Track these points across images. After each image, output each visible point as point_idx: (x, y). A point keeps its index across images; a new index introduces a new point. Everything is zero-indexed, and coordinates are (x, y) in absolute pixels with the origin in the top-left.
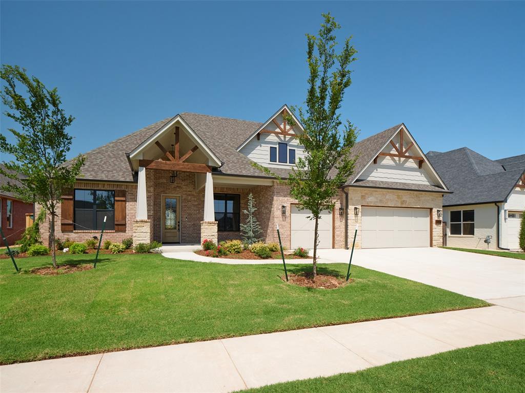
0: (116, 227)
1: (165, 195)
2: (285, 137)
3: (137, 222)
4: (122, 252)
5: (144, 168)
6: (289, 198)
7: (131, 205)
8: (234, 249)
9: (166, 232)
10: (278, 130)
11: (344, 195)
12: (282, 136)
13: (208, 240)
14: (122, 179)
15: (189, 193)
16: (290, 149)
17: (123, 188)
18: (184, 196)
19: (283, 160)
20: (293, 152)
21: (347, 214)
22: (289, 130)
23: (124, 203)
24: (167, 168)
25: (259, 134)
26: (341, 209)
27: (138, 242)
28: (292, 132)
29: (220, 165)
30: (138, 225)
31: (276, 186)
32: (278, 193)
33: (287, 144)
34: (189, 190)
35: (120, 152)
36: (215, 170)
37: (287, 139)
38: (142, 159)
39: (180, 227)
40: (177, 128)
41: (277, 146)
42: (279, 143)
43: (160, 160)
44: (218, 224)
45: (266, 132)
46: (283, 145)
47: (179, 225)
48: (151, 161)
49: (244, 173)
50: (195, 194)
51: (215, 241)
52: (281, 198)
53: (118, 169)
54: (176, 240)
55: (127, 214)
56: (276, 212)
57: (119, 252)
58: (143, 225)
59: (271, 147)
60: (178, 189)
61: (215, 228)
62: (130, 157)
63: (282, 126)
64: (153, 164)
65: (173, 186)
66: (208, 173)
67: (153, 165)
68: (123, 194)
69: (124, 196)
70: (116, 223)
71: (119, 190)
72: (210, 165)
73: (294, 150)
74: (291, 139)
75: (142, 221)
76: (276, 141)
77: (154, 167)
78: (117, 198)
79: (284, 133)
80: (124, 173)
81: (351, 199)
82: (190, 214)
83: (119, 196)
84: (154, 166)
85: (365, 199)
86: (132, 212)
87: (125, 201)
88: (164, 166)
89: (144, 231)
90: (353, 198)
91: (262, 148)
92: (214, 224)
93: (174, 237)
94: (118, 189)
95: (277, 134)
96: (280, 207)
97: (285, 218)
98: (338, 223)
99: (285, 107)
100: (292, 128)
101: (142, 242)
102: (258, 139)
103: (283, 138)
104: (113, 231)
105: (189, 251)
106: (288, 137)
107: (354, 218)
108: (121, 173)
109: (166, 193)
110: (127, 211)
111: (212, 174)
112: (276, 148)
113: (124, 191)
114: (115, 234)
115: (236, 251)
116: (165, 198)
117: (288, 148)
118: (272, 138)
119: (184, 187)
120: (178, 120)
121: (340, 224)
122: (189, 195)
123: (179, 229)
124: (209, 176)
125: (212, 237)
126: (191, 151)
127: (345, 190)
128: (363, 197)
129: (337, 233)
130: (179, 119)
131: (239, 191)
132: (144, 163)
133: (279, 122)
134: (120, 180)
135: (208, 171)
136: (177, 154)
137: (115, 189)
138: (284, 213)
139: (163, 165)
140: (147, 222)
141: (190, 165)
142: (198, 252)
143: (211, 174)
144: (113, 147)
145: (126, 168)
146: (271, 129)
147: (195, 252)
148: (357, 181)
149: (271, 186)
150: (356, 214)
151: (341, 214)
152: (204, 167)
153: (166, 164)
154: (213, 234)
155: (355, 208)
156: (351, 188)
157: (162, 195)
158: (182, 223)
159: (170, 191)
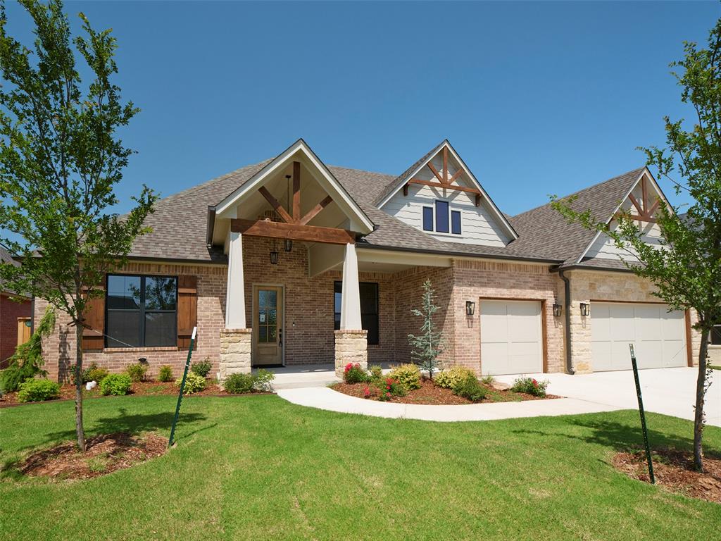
0: (180, 341)
1: (257, 284)
2: (445, 192)
3: (227, 333)
4: (200, 390)
5: (240, 235)
6: (477, 289)
7: (206, 302)
8: (408, 382)
9: (259, 347)
10: (435, 180)
11: (562, 283)
12: (439, 189)
13: (354, 364)
14: (192, 257)
15: (299, 281)
16: (452, 211)
17: (193, 273)
18: (290, 287)
19: (443, 228)
20: (457, 215)
21: (568, 314)
22: (452, 181)
23: (193, 298)
24: (279, 234)
25: (406, 187)
26: (555, 306)
27: (230, 372)
28: (455, 184)
29: (372, 229)
30: (230, 339)
31: (456, 268)
32: (460, 279)
33: (448, 203)
34: (297, 276)
35: (184, 213)
36: (358, 239)
37: (448, 195)
38: (236, 218)
39: (284, 338)
40: (297, 165)
41: (434, 206)
42: (437, 201)
43: (267, 220)
44: (369, 335)
45: (418, 183)
46: (442, 204)
47: (280, 336)
48: (251, 223)
49: (404, 244)
50: (308, 283)
51: (364, 365)
52: (464, 288)
53: (183, 240)
54: (276, 360)
55: (199, 318)
56: (459, 313)
57: (194, 391)
58: (239, 339)
59: (424, 207)
60: (280, 275)
61: (363, 342)
62: (218, 212)
63: (441, 174)
64: (255, 227)
65: (272, 270)
66: (349, 244)
67: (255, 230)
68: (193, 282)
69: (194, 285)
70: (179, 333)
71: (185, 277)
72: (352, 229)
73: (459, 212)
74: (454, 195)
75: (237, 332)
76: (431, 198)
77: (258, 233)
78: (181, 290)
79: (444, 184)
80: (194, 246)
81: (575, 290)
82: (299, 317)
83: (184, 287)
84: (258, 230)
85: (594, 289)
86: (207, 313)
87: (195, 295)
88: (274, 232)
89: (241, 351)
90: (578, 287)
91: (411, 209)
92: (362, 334)
93: (272, 355)
94: (184, 274)
95: (432, 185)
96: (464, 304)
97: (472, 322)
98: (551, 330)
99: (446, 144)
100: (455, 178)
101: (237, 371)
102: (405, 194)
103: (441, 194)
104: (174, 348)
105: (317, 384)
106: (449, 192)
107: (580, 321)
108: (188, 247)
109: (261, 282)
110: (199, 313)
111: (357, 247)
112: (432, 209)
113: (193, 276)
114: (178, 354)
115: (412, 386)
116: (258, 290)
117: (451, 209)
118: (425, 192)
119: (290, 271)
120: (301, 149)
121: (556, 332)
122: (298, 285)
123: (281, 342)
124: (351, 248)
125: (358, 359)
126: (319, 205)
127: (566, 274)
128: (592, 286)
129: (551, 346)
130: (301, 146)
131: (377, 277)
132: (238, 226)
133: (436, 168)
134: (188, 258)
135: (349, 241)
136: (295, 209)
137: (178, 274)
138: (469, 313)
139: (273, 229)
140: (245, 333)
141: (318, 231)
142: (336, 387)
143: (353, 246)
144: (170, 205)
145: (196, 238)
146: (423, 178)
147: (331, 387)
148: (585, 259)
149: (446, 268)
150: (584, 315)
151: (556, 316)
152: (342, 235)
153: (278, 227)
154: (360, 353)
155: (581, 304)
156: (576, 271)
157: (254, 284)
158: (286, 332)
159: (266, 277)
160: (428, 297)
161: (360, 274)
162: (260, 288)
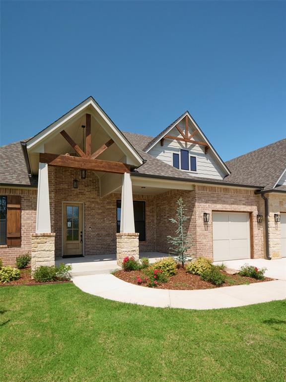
0: (8, 241)
1: (65, 202)
2: (186, 144)
3: (36, 236)
4: (16, 279)
5: (47, 165)
6: (210, 205)
7: (28, 214)
8: (168, 270)
9: (67, 244)
10: (180, 136)
11: (263, 202)
12: (183, 142)
13: (130, 257)
14: (17, 183)
15: (93, 200)
16: (191, 157)
17: (18, 193)
18: (88, 204)
19: (185, 167)
20: (194, 159)
21: (267, 221)
22: (191, 137)
23: (18, 211)
24: (76, 165)
25: (162, 140)
26: (258, 216)
27: (38, 265)
28: (192, 139)
29: (142, 163)
30: (39, 240)
31: (197, 191)
32: (200, 198)
33: (188, 151)
34: (92, 196)
36: (132, 170)
37: (188, 146)
38: (43, 152)
39: (83, 238)
40: (88, 116)
41: (179, 153)
42: (181, 150)
43: (67, 155)
44: (139, 236)
45: (170, 138)
46: (185, 152)
47: (81, 236)
48: (56, 156)
50: (99, 202)
51: (136, 257)
52: (202, 204)
53: (11, 171)
54: (79, 252)
55: (22, 225)
56: (200, 221)
57: (11, 280)
58: (45, 240)
59: (174, 154)
60: (81, 196)
61: (136, 241)
62: (28, 147)
63: (184, 133)
64: (58, 160)
65: (75, 192)
66: (126, 173)
67: (58, 161)
68: (18, 200)
69: (19, 202)
70: (8, 236)
71: (12, 196)
72: (128, 163)
73: (195, 157)
74: (192, 146)
75: (44, 236)
76: (178, 148)
77: (60, 164)
78: (9, 206)
79: (186, 139)
80: (19, 175)
81: (271, 205)
82: (94, 223)
83: (11, 203)
84: (60, 162)
85: (282, 205)
86: (28, 222)
87: (20, 209)
88: (72, 163)
89: (47, 249)
90: (273, 204)
91: (165, 154)
92: (135, 236)
93: (76, 249)
94: (11, 194)
95: (178, 140)
96: (202, 215)
97: (207, 227)
98: (256, 231)
99: (187, 114)
100: (193, 136)
101: (44, 264)
102: (162, 145)
103: (184, 145)
104: (4, 246)
105: (104, 272)
106: (189, 144)
107: (274, 226)
108: (15, 176)
109: (68, 200)
110: (23, 222)
111: (131, 175)
112: (178, 155)
113: (18, 196)
114: (7, 250)
115: (171, 273)
116: (66, 206)
117: (190, 155)
118: (174, 144)
119: (87, 193)
120: (91, 104)
121: (259, 232)
122: (93, 202)
123: (82, 240)
124: (127, 176)
125: (132, 253)
126: (104, 145)
127: (265, 195)
128: (281, 203)
129: (256, 242)
130: (91, 102)
131: (144, 198)
132: (45, 158)
133: (181, 129)
134: (14, 183)
135: (126, 171)
136: (88, 148)
137: (7, 194)
138: (206, 221)
139: (71, 161)
140: (50, 236)
141: (104, 163)
142: (117, 274)
143: (129, 174)
144: (6, 148)
145: (22, 170)
146: (173, 135)
147: (114, 274)
148: (277, 186)
149: (190, 191)
150: (276, 221)
151: (259, 222)
152: (121, 166)
153: (75, 160)
154: (134, 249)
155: (275, 215)
156: (273, 193)
157: (63, 202)
158: (85, 234)
159: (71, 197)
160: (181, 210)
161: (134, 196)
162: (67, 205)
